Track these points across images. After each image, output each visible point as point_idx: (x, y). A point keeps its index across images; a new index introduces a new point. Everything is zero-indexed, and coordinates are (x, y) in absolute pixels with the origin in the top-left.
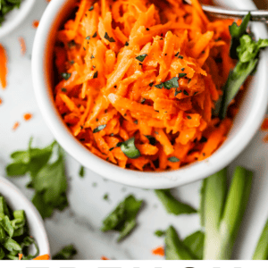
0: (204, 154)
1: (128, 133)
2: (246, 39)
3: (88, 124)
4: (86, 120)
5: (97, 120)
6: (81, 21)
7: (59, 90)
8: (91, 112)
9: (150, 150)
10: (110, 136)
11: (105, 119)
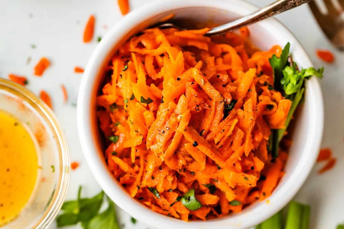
0: (264, 194)
1: (186, 185)
2: (288, 71)
3: (145, 183)
4: (142, 180)
5: (153, 178)
6: (117, 82)
7: (110, 155)
8: (145, 171)
9: (211, 199)
10: (169, 191)
11: (161, 175)
